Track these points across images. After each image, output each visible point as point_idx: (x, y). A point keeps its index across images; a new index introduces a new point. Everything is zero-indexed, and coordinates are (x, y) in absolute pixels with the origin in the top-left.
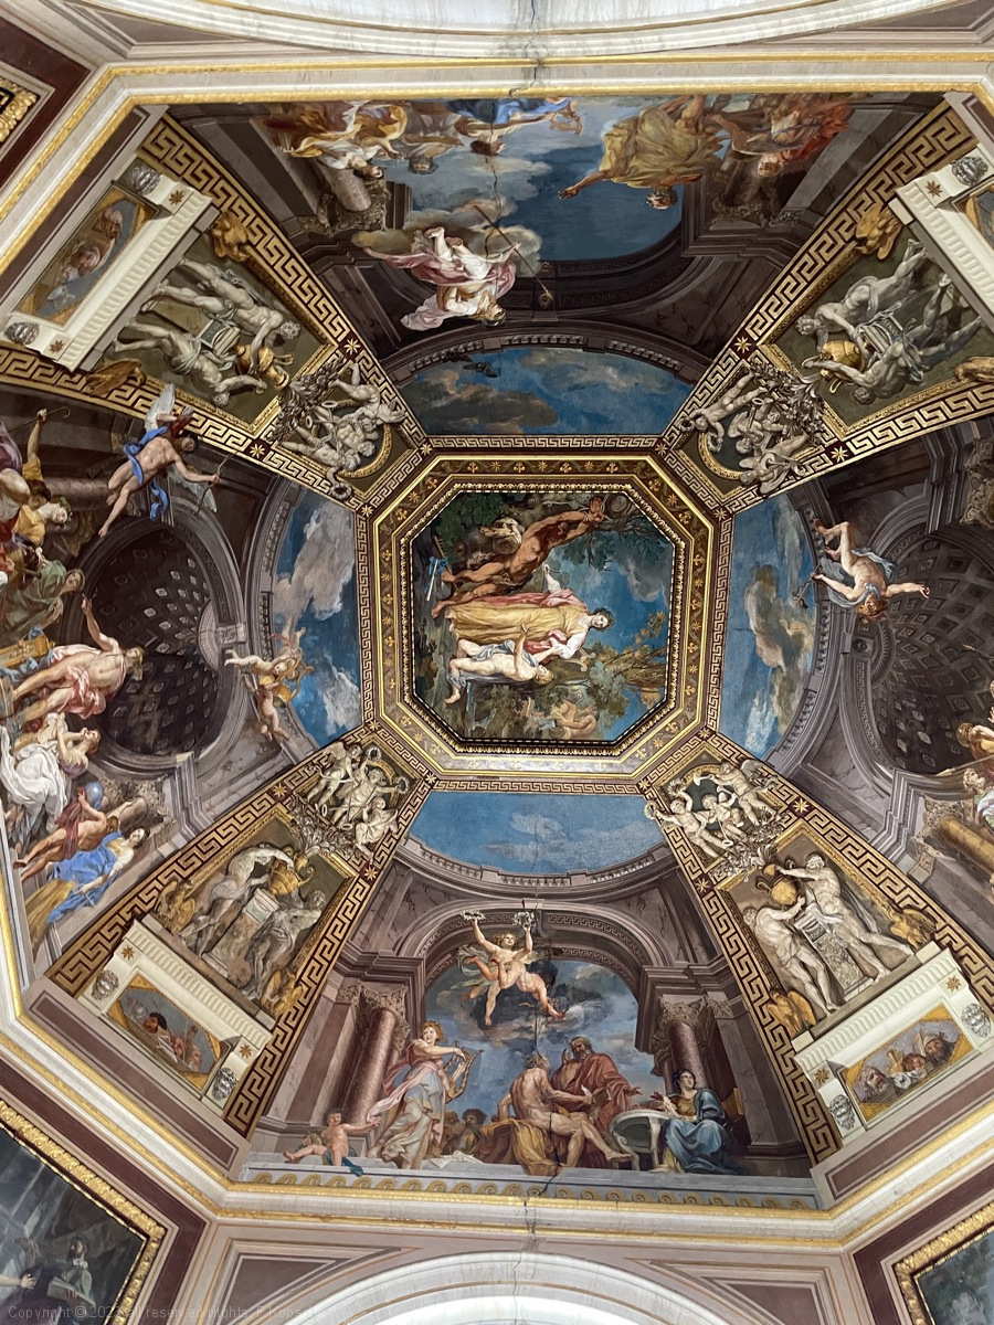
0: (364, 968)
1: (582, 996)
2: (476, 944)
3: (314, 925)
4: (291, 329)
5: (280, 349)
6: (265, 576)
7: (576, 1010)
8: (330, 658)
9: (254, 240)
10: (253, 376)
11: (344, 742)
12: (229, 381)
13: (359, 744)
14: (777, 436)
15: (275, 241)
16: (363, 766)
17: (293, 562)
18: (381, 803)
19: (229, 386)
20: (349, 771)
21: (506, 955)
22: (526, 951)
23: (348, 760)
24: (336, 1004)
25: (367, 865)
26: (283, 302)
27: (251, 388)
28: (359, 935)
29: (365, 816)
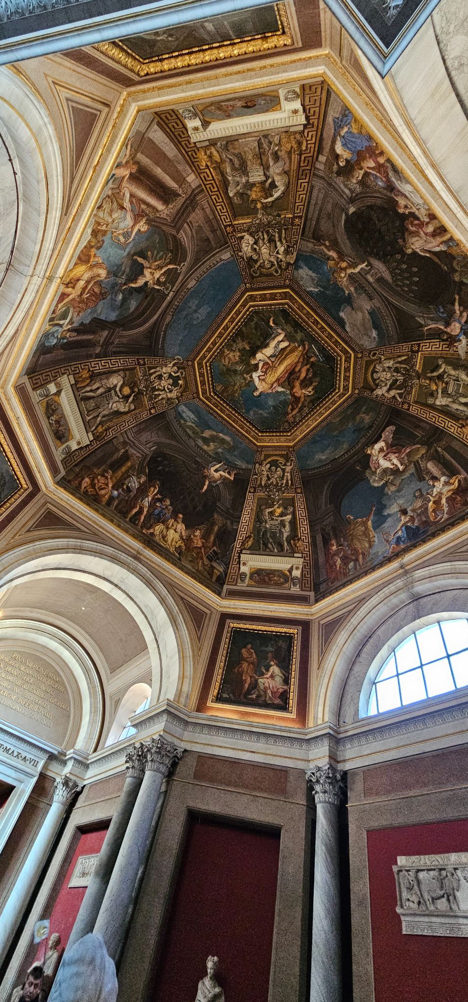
0: (191, 203)
1: (124, 300)
2: (170, 263)
3: (227, 189)
4: (430, 401)
5: (430, 392)
6: (378, 305)
7: (120, 297)
8: (327, 292)
9: (459, 429)
10: (434, 377)
11: (292, 264)
12: (442, 370)
13: (286, 270)
14: (269, 479)
15: (452, 431)
16: (276, 263)
17: (372, 318)
18: (255, 257)
19: (441, 368)
20: (279, 256)
21: (157, 275)
22: (154, 284)
23: (284, 259)
24: (184, 179)
25: (234, 231)
26: (438, 409)
27: (432, 371)
28: (207, 205)
29: (255, 246)
